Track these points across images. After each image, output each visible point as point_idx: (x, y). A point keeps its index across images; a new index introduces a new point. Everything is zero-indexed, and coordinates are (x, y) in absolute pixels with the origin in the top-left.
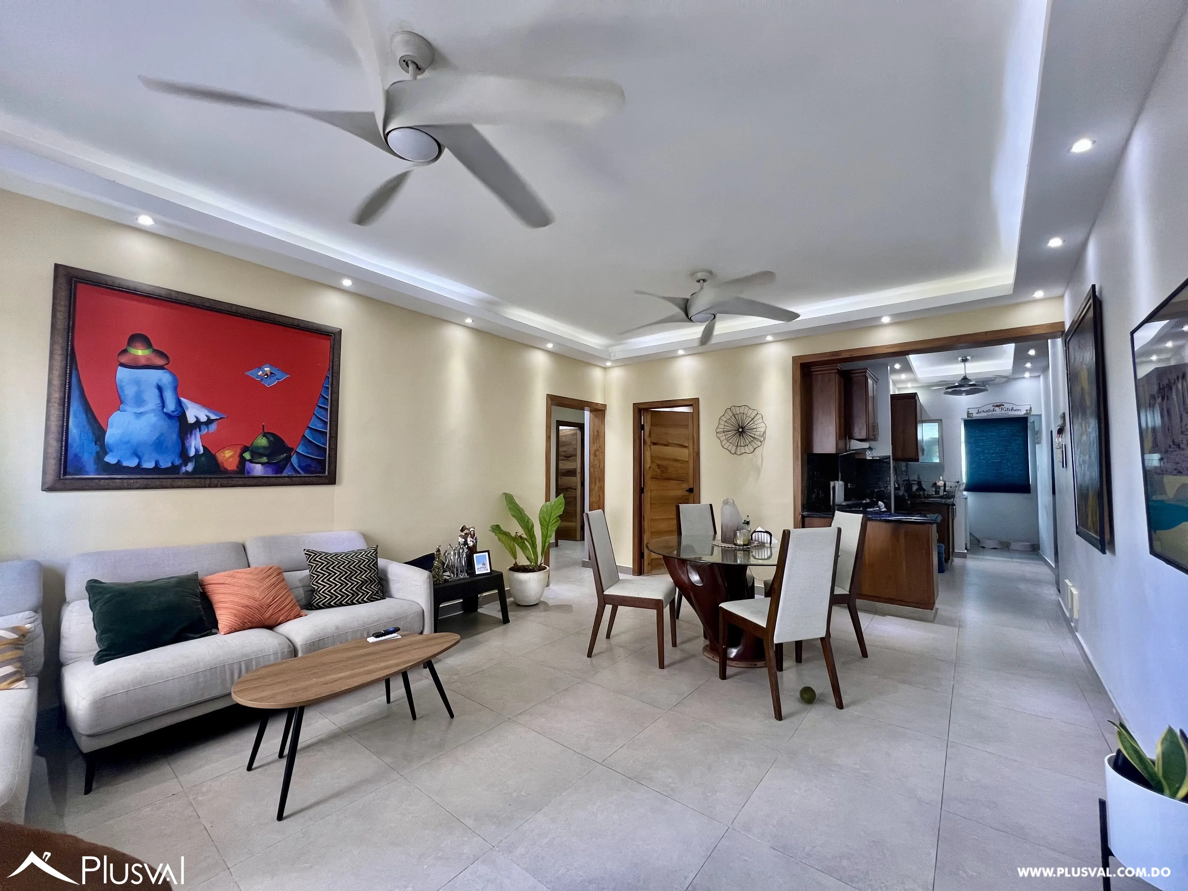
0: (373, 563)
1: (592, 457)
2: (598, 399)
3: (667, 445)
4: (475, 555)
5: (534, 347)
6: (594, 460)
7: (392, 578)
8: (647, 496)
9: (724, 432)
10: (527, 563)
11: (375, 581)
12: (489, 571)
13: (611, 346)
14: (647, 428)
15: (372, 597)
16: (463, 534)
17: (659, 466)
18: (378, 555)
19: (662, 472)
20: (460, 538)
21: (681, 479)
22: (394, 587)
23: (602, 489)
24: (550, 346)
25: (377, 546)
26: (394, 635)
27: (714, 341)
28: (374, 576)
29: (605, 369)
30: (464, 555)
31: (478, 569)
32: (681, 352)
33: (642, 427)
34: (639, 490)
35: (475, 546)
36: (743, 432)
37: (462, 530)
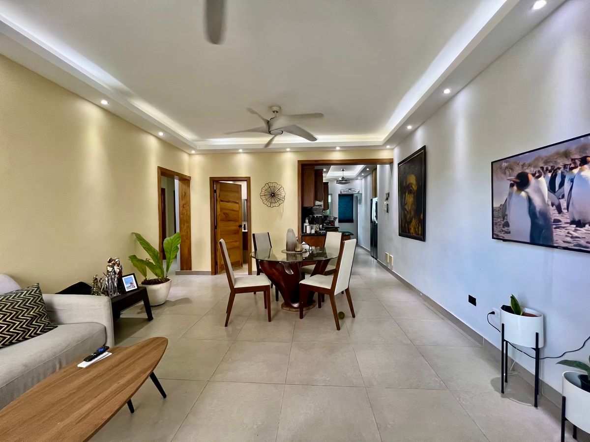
0: (39, 299)
1: (181, 208)
2: (186, 173)
3: (228, 202)
4: (123, 278)
5: (148, 133)
6: (183, 210)
7: (58, 308)
8: (219, 230)
9: (265, 195)
10: (155, 277)
11: (45, 314)
12: (136, 287)
13: (198, 141)
14: (218, 192)
15: (45, 329)
16: (110, 264)
17: (224, 213)
18: (42, 291)
19: (226, 217)
20: (108, 267)
21: (235, 221)
22: (62, 315)
23: (189, 228)
24: (161, 134)
25: (38, 284)
26: (104, 354)
27: (271, 147)
28: (42, 310)
29: (190, 155)
30: (116, 279)
31: (127, 288)
32: (241, 151)
33: (215, 191)
34: (214, 227)
35: (120, 273)
36: (274, 196)
37: (110, 262)
